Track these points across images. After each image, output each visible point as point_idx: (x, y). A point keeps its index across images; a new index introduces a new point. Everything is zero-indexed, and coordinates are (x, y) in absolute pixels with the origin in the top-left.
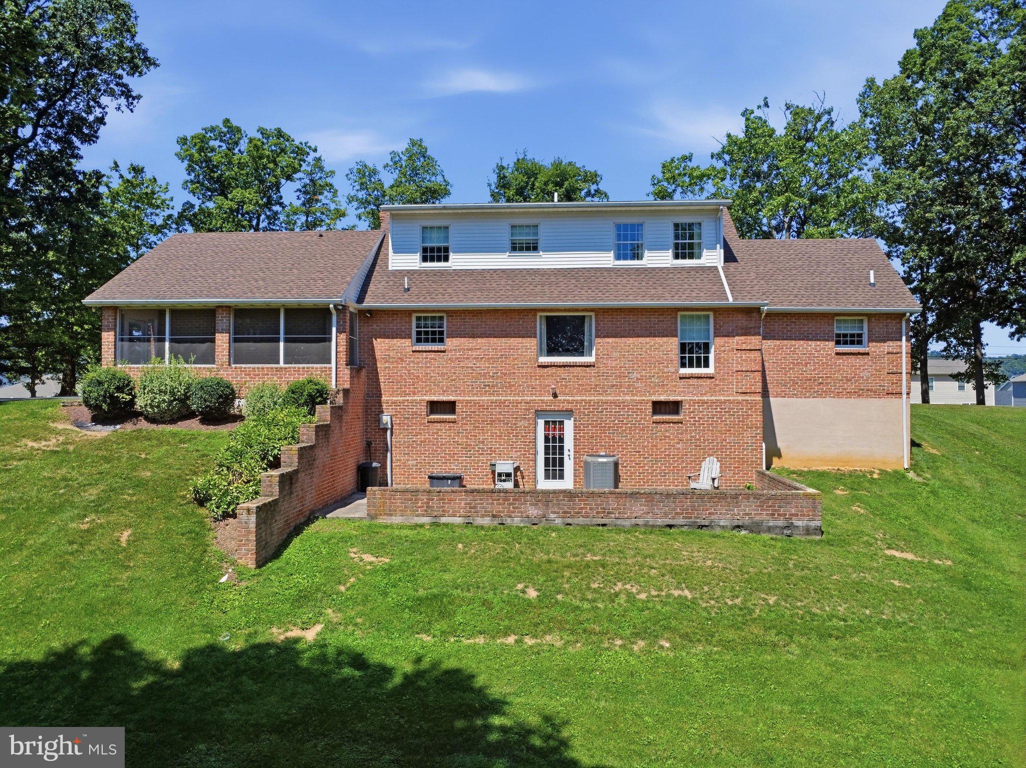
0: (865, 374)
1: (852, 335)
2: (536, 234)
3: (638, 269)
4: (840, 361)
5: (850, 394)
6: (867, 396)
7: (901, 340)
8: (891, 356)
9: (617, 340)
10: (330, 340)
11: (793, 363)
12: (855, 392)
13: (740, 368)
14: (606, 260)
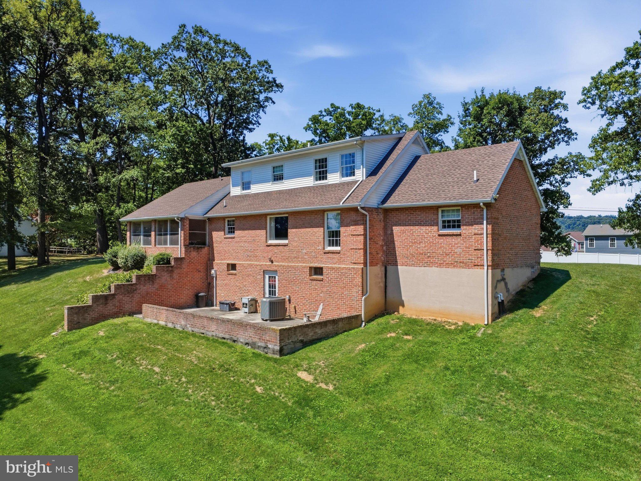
0: (458, 250)
1: (454, 221)
2: (282, 170)
3: (326, 186)
4: (442, 240)
5: (448, 265)
6: (460, 267)
7: (483, 224)
8: (477, 236)
9: (297, 230)
10: (178, 234)
11: (412, 242)
12: (451, 263)
13: (352, 247)
14: (309, 181)
